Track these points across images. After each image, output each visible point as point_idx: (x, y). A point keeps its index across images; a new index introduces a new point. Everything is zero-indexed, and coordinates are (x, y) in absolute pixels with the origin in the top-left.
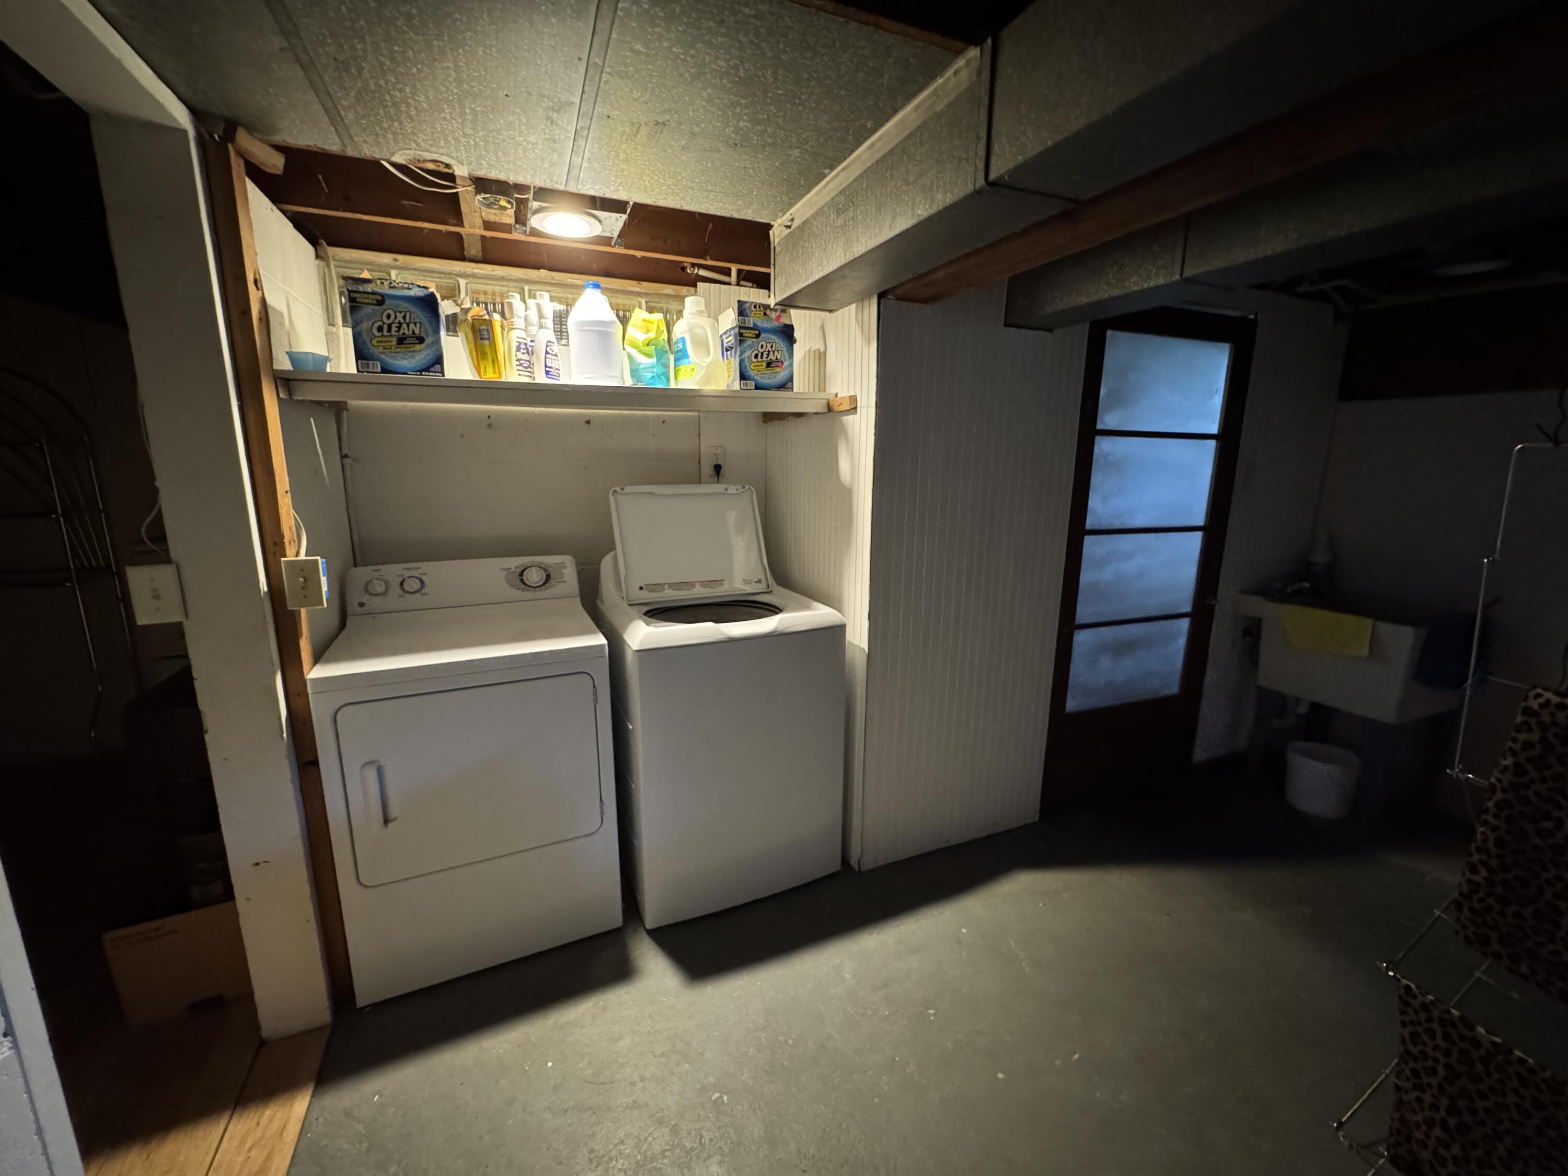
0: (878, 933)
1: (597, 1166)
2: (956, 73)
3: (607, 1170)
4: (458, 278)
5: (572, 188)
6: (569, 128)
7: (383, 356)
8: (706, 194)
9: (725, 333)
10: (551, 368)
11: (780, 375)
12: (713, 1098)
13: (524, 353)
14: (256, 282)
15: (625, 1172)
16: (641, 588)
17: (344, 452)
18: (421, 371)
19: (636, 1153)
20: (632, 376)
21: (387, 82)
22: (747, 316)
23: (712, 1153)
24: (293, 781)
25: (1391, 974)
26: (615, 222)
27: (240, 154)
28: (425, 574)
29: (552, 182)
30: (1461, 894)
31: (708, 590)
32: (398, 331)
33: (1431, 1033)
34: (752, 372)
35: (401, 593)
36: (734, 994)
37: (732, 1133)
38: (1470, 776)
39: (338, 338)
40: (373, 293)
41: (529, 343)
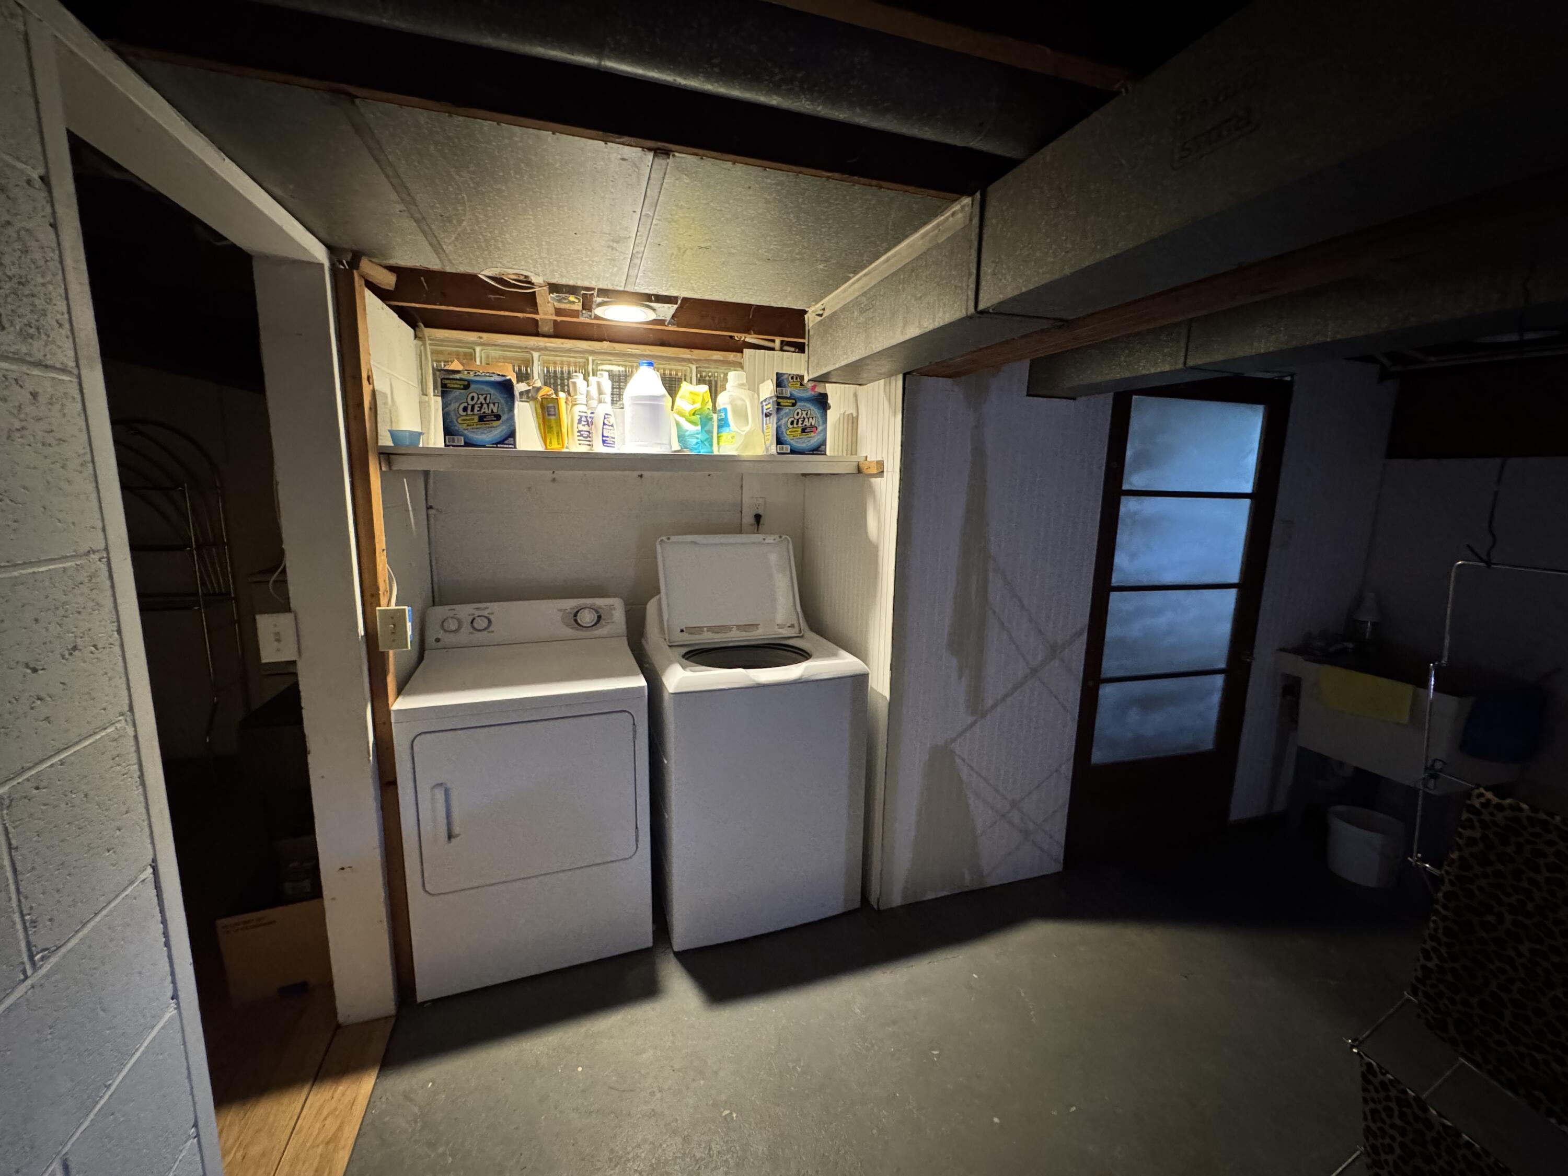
0: (891, 972)
1: (616, 1166)
2: (953, 214)
3: (624, 1170)
4: (532, 352)
5: (630, 288)
6: (627, 252)
7: (466, 432)
8: (746, 291)
9: (765, 400)
10: (607, 437)
11: (813, 440)
12: (724, 1115)
13: (584, 425)
14: (369, 378)
15: (640, 1173)
16: (682, 631)
17: (430, 504)
18: (497, 443)
19: (651, 1157)
20: (679, 442)
21: (480, 228)
22: (785, 387)
23: (719, 1164)
24: (375, 799)
25: (1355, 1050)
26: (667, 311)
27: (362, 276)
28: (492, 613)
29: (613, 285)
30: (1417, 978)
31: (744, 634)
32: (480, 410)
33: (1388, 1109)
34: (787, 437)
35: (471, 630)
36: (750, 1019)
37: (738, 1148)
38: (1427, 865)
39: (429, 406)
40: (460, 380)
41: (590, 415)
